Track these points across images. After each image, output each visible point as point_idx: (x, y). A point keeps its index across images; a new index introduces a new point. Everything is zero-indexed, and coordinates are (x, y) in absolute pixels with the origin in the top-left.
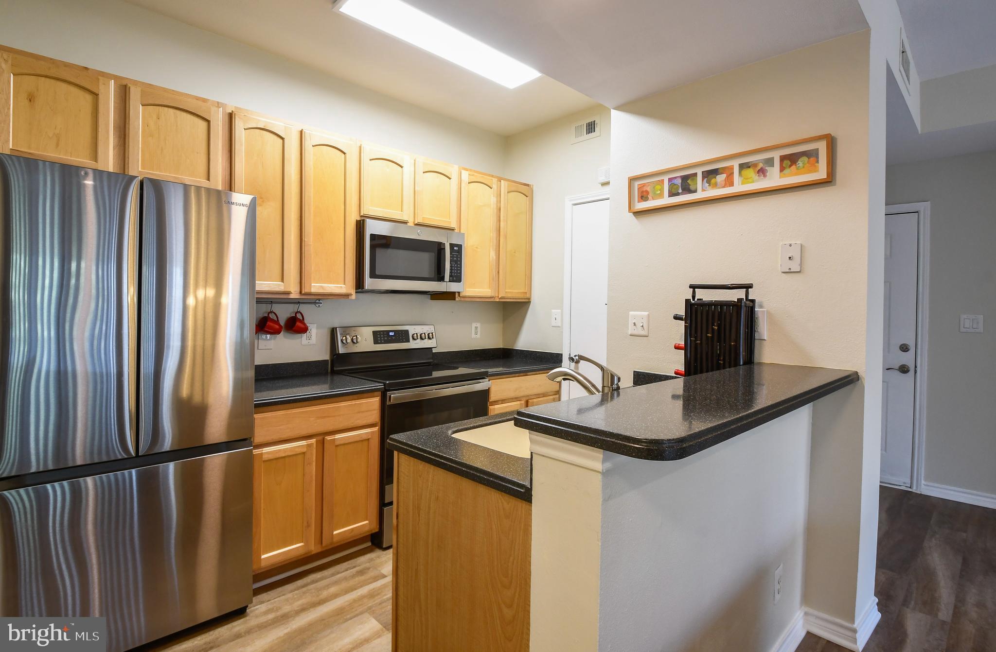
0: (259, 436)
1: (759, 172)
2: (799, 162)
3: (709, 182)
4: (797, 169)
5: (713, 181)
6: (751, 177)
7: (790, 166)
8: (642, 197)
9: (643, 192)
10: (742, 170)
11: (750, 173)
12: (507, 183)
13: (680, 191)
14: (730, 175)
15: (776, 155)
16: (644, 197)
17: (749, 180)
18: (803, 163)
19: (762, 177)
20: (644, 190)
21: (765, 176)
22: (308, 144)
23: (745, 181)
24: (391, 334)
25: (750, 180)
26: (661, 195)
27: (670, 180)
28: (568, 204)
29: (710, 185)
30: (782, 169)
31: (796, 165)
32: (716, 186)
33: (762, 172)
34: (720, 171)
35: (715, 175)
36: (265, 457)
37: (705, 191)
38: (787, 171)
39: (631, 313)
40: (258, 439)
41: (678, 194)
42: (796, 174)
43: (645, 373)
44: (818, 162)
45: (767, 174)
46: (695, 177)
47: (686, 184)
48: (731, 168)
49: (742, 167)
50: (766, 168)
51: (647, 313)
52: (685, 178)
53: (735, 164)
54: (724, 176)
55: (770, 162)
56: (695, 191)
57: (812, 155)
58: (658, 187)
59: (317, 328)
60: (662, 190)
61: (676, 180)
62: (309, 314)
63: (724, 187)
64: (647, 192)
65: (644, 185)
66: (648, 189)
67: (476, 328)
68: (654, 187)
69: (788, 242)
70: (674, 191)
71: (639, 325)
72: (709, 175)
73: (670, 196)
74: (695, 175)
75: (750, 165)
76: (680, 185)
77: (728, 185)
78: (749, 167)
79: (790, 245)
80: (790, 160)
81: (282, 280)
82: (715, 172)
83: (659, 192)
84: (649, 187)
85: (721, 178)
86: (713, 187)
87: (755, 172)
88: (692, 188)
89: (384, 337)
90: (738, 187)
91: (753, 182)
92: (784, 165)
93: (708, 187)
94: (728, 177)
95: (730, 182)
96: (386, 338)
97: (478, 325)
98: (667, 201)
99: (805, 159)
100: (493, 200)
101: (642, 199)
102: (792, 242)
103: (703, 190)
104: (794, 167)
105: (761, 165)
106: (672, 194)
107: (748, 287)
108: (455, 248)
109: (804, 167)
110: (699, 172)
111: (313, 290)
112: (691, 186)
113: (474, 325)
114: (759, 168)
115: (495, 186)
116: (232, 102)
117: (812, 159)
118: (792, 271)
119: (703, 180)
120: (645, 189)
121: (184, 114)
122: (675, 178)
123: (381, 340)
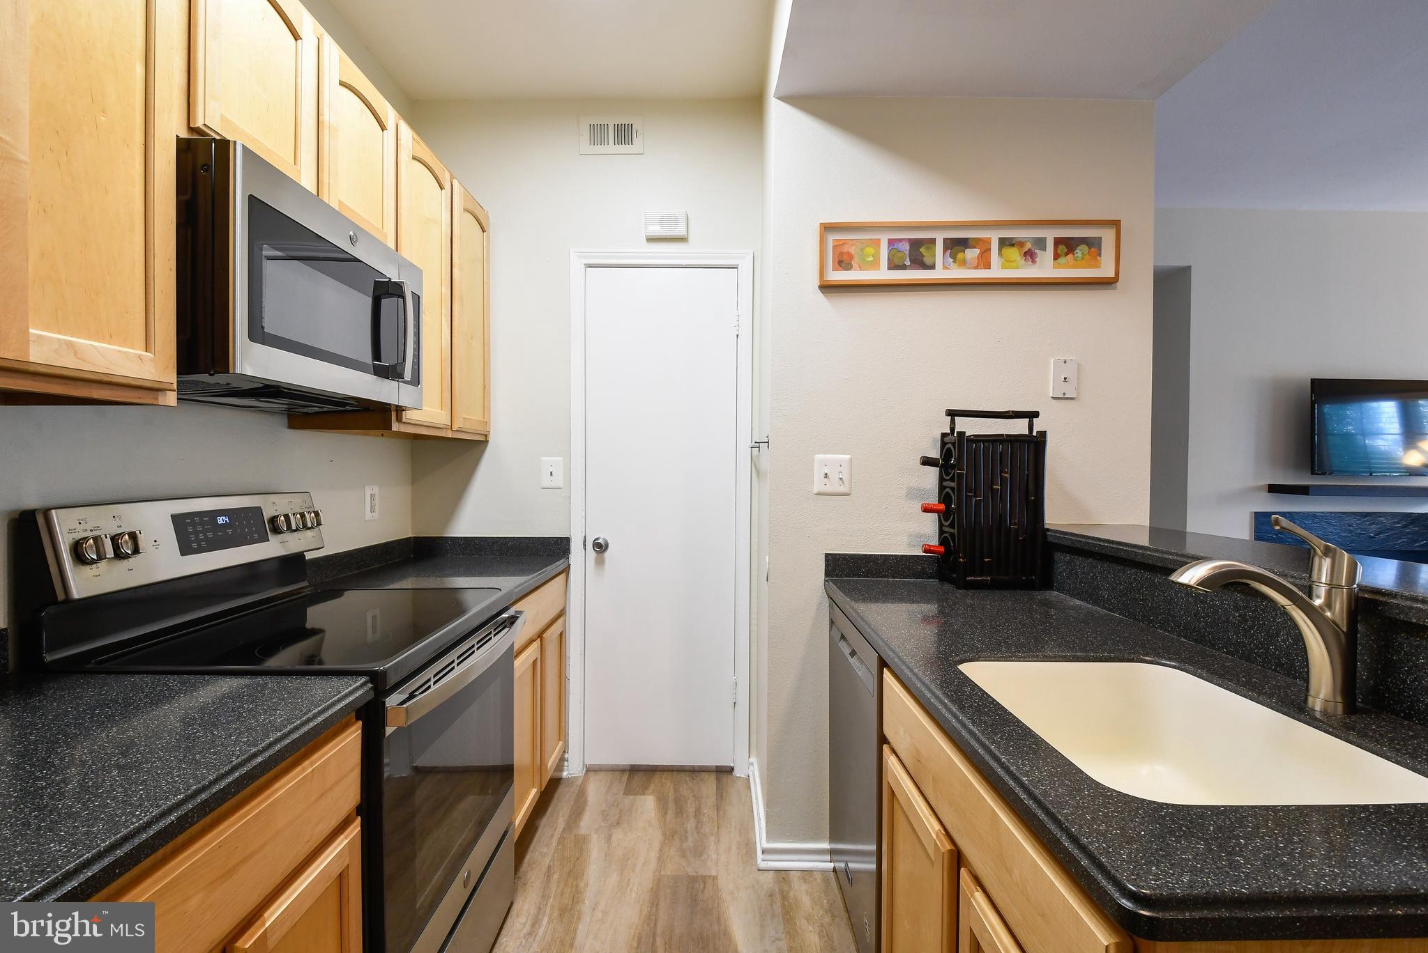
1: (1025, 254)
2: (1077, 251)
3: (953, 257)
4: (1075, 260)
5: (960, 255)
6: (1015, 261)
7: (1066, 254)
8: (840, 262)
9: (841, 254)
10: (1003, 247)
11: (1013, 253)
13: (908, 263)
14: (986, 252)
15: (1050, 235)
16: (843, 262)
17: (1012, 264)
18: (1082, 253)
19: (1030, 263)
20: (845, 251)
21: (1034, 261)
23: (1007, 264)
24: (221, 520)
25: (1014, 264)
26: (875, 265)
27: (891, 242)
28: (577, 265)
29: (954, 262)
30: (1056, 256)
31: (1074, 254)
32: (963, 263)
33: (1030, 255)
34: (971, 243)
35: (962, 248)
37: (948, 269)
38: (1062, 260)
39: (818, 457)
41: (903, 267)
42: (1074, 267)
43: (848, 555)
44: (1100, 255)
45: (1037, 259)
46: (932, 245)
47: (918, 254)
48: (987, 242)
49: (1004, 242)
50: (1036, 251)
51: (848, 457)
52: (916, 244)
53: (994, 236)
54: (977, 251)
55: (1041, 243)
56: (932, 267)
57: (1093, 244)
58: (870, 250)
60: (876, 257)
61: (901, 244)
63: (976, 268)
64: (851, 256)
65: (844, 243)
66: (852, 250)
67: (372, 496)
68: (862, 250)
69: (1063, 358)
70: (897, 262)
71: (834, 476)
72: (956, 246)
73: (889, 268)
74: (933, 241)
75: (1014, 242)
76: (907, 253)
77: (982, 265)
78: (1013, 245)
79: (1065, 362)
80: (1066, 246)
82: (963, 243)
83: (872, 259)
84: (854, 247)
85: (972, 254)
86: (959, 266)
87: (1021, 255)
88: (927, 260)
89: (204, 532)
90: (997, 271)
91: (1017, 267)
92: (1059, 252)
93: (952, 264)
94: (982, 254)
95: (984, 262)
96: (210, 535)
97: (376, 490)
98: (883, 274)
99: (1084, 248)
101: (840, 265)
102: (1068, 358)
103: (945, 268)
104: (1070, 256)
105: (1028, 246)
106: (893, 266)
107: (1032, 415)
109: (1083, 259)
110: (939, 238)
112: (924, 259)
113: (368, 491)
114: (1026, 249)
115: (447, 188)
117: (1093, 250)
118: (1066, 396)
119: (944, 252)
120: (845, 249)
122: (900, 240)
123: (198, 541)
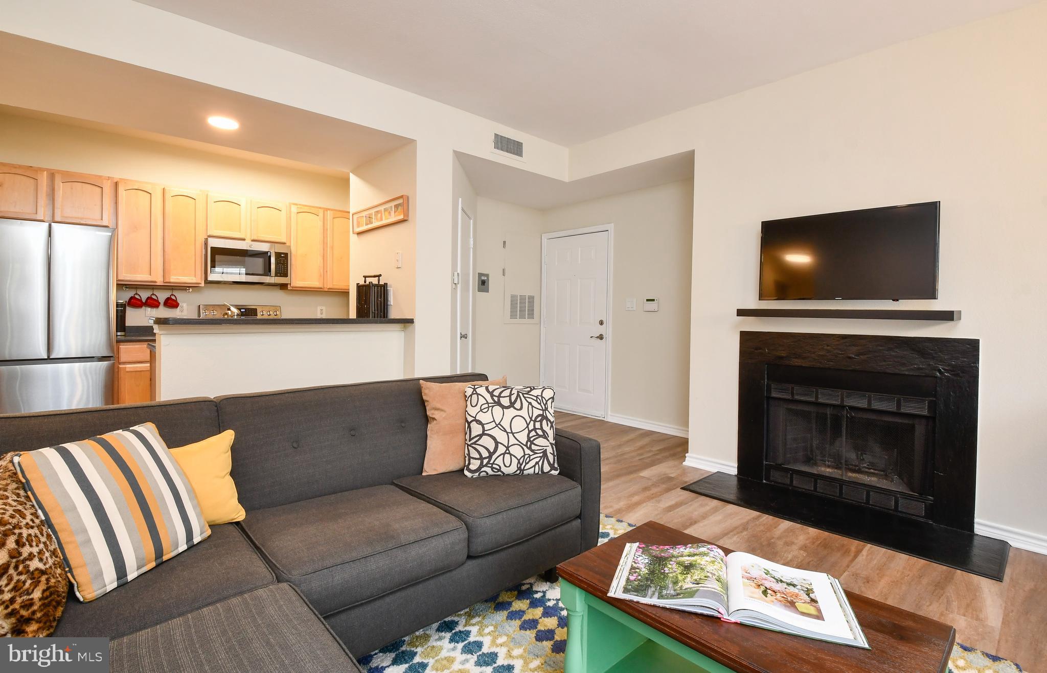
0: (123, 358)
1: (389, 213)
3: (376, 217)
4: (398, 213)
9: (358, 222)
10: (385, 212)
11: (387, 214)
12: (332, 212)
13: (368, 222)
15: (393, 204)
17: (386, 217)
18: (400, 209)
19: (390, 216)
22: (168, 196)
27: (365, 216)
30: (395, 212)
32: (378, 220)
34: (379, 212)
35: (378, 214)
36: (128, 370)
37: (375, 222)
38: (396, 214)
40: (122, 359)
41: (368, 224)
42: (398, 215)
46: (372, 215)
48: (382, 211)
49: (385, 210)
50: (391, 211)
52: (370, 215)
53: (383, 208)
55: (392, 208)
56: (373, 223)
59: (188, 305)
60: (363, 222)
62: (180, 296)
63: (380, 221)
65: (358, 218)
67: (322, 310)
72: (376, 214)
73: (365, 225)
74: (373, 213)
75: (387, 209)
79: (397, 253)
80: (397, 208)
81: (150, 275)
84: (360, 219)
85: (379, 216)
88: (372, 221)
90: (384, 221)
91: (388, 219)
92: (395, 210)
93: (376, 220)
94: (381, 215)
95: (381, 218)
97: (324, 308)
98: (364, 227)
99: (400, 207)
100: (320, 223)
101: (358, 226)
104: (398, 211)
105: (389, 210)
107: (379, 276)
108: (282, 255)
109: (400, 212)
111: (172, 280)
113: (319, 308)
115: (321, 215)
116: (117, 175)
117: (402, 207)
118: (399, 267)
120: (358, 220)
121: (87, 185)
122: (367, 215)
